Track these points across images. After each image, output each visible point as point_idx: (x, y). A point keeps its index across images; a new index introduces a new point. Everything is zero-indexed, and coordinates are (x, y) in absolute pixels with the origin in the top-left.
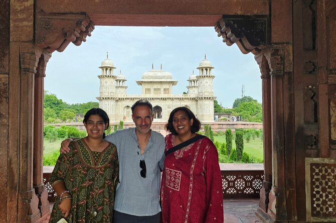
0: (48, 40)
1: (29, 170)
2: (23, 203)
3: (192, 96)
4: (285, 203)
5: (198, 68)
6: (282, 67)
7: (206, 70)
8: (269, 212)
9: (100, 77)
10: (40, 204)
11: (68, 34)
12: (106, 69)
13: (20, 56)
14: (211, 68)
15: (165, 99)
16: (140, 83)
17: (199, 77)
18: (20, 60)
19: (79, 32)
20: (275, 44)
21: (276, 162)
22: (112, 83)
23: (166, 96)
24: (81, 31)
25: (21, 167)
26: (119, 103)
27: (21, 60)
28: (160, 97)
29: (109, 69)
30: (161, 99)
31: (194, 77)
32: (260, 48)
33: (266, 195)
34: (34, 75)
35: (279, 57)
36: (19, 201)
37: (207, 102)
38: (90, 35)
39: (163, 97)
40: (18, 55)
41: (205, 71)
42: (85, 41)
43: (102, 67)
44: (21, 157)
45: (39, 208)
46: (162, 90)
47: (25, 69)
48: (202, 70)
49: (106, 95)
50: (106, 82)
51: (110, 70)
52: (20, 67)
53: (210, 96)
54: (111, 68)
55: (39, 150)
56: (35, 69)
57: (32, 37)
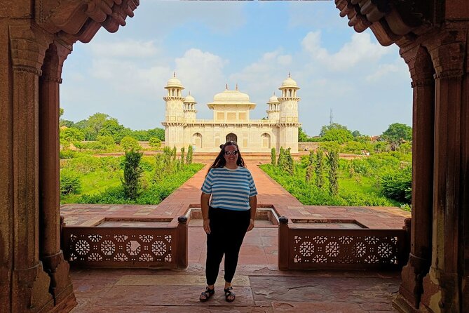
0: (56, 17)
1: (30, 235)
2: (20, 288)
3: (273, 122)
4: (457, 300)
5: (280, 89)
6: (462, 63)
7: (290, 91)
8: (422, 308)
9: (165, 99)
10: (53, 284)
11: (90, 5)
12: (173, 90)
13: (9, 44)
14: (295, 89)
15: (240, 126)
16: (212, 107)
17: (281, 100)
18: (10, 51)
19: (112, 5)
20: (452, 21)
21: (442, 229)
22: (179, 105)
23: (242, 122)
24: (115, 3)
25: (16, 229)
26: (187, 129)
27: (13, 50)
28: (235, 123)
29: (176, 90)
30: (237, 125)
31: (274, 99)
32: (416, 33)
33: (416, 279)
34: (37, 78)
35: (458, 45)
36: (14, 284)
37: (290, 129)
38: (132, 16)
39: (238, 123)
40: (7, 42)
41: (288, 92)
42: (124, 24)
43: (167, 88)
44: (16, 213)
45: (51, 291)
46: (238, 114)
47: (20, 65)
48: (286, 91)
49: (172, 120)
50: (173, 105)
51: (178, 91)
52: (11, 63)
53: (294, 122)
54: (179, 89)
55: (51, 199)
56: (39, 67)
57: (28, 11)
